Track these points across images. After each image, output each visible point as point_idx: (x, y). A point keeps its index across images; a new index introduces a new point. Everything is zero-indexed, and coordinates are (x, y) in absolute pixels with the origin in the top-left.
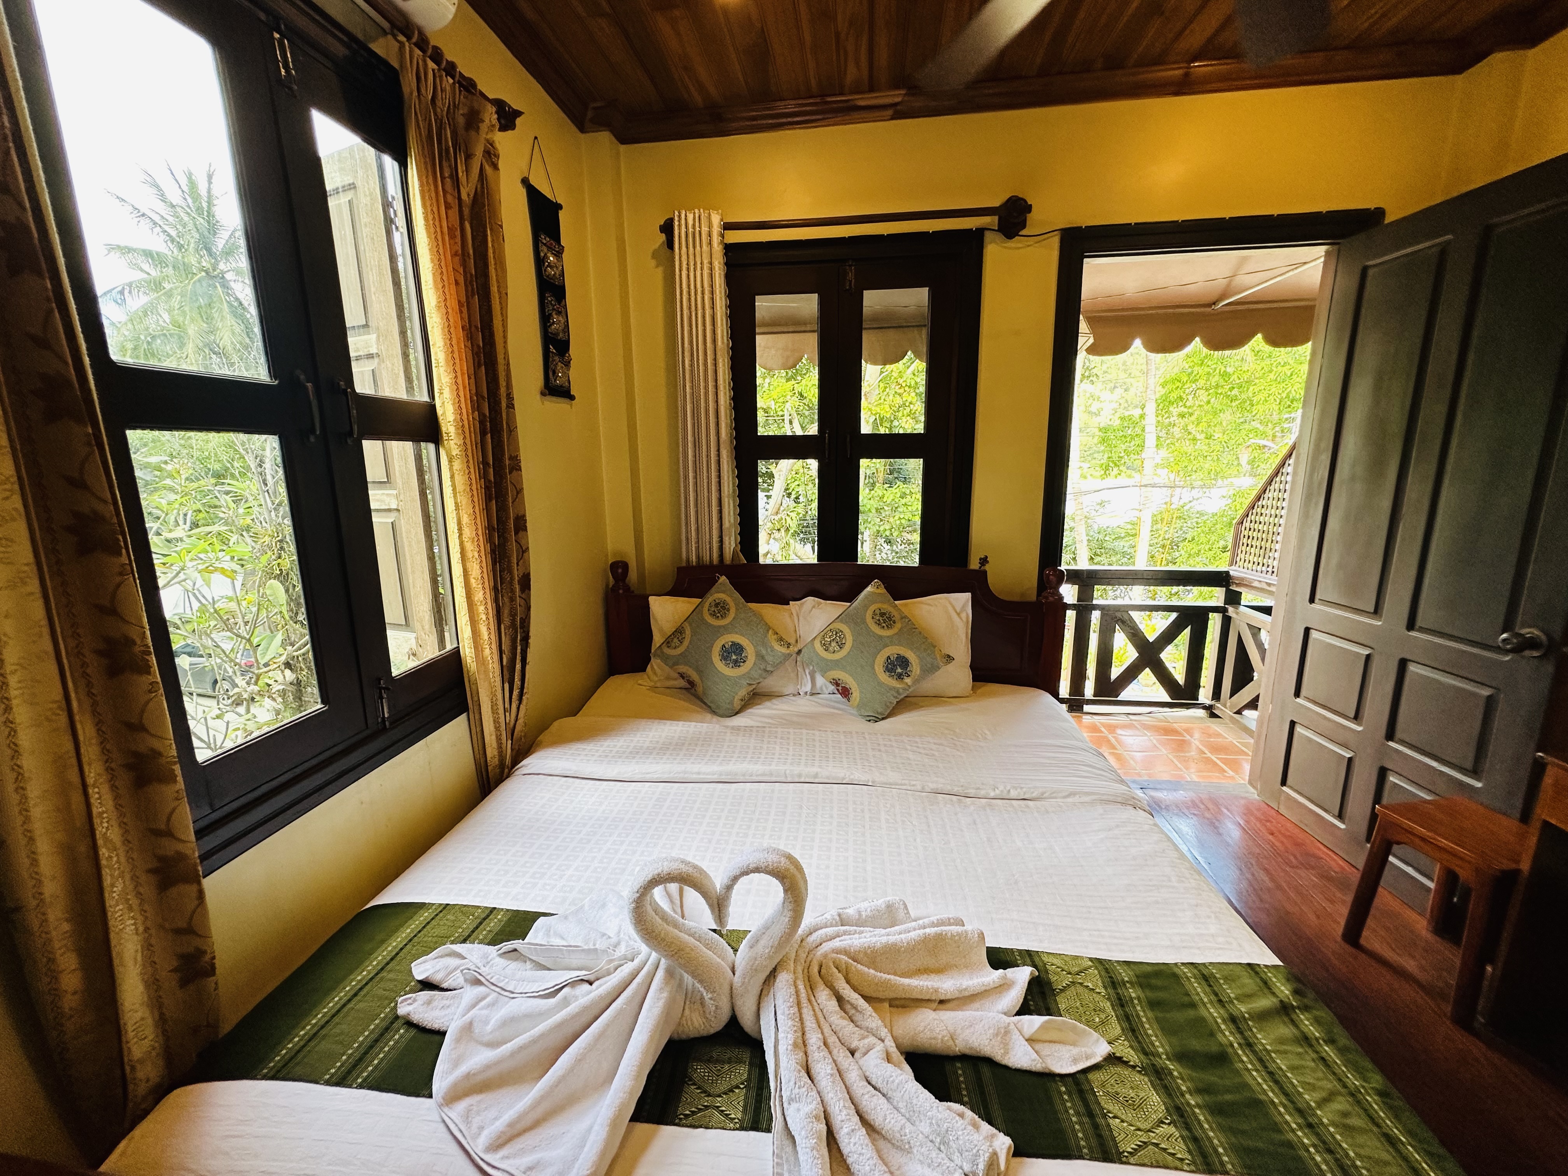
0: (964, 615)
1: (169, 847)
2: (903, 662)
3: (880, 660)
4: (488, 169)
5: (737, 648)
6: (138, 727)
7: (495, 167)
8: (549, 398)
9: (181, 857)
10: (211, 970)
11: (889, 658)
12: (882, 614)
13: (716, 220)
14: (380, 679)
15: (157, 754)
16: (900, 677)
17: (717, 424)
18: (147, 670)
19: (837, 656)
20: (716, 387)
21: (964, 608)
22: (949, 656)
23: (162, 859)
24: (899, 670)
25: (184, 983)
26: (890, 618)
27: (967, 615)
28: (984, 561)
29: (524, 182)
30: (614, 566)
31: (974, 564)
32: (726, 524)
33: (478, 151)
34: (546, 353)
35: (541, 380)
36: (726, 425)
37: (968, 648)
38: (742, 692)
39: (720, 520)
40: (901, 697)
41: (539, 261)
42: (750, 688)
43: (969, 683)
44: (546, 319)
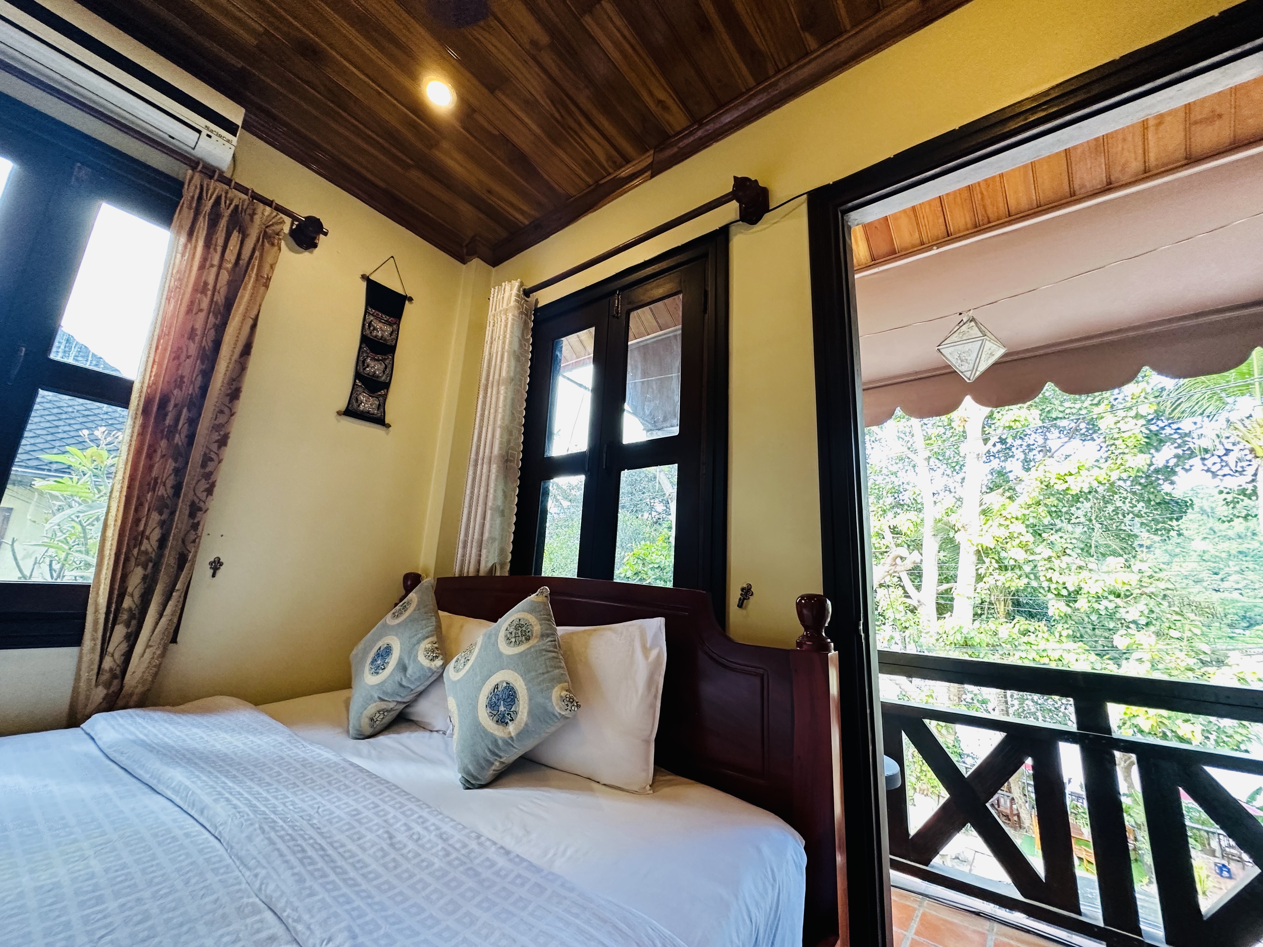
0: (654, 654)
2: (510, 696)
3: (488, 688)
7: (276, 245)
8: (349, 419)
11: (497, 686)
12: (518, 626)
13: (516, 285)
16: (502, 721)
19: (457, 677)
21: (655, 641)
22: (571, 700)
26: (524, 634)
27: (660, 653)
28: (747, 592)
29: (365, 278)
30: (407, 577)
31: (734, 595)
32: (486, 535)
33: (254, 233)
34: (354, 384)
35: (342, 404)
36: (501, 443)
37: (653, 706)
38: (372, 709)
39: (482, 534)
40: (509, 757)
41: (366, 325)
42: (383, 705)
43: (647, 770)
44: (360, 362)
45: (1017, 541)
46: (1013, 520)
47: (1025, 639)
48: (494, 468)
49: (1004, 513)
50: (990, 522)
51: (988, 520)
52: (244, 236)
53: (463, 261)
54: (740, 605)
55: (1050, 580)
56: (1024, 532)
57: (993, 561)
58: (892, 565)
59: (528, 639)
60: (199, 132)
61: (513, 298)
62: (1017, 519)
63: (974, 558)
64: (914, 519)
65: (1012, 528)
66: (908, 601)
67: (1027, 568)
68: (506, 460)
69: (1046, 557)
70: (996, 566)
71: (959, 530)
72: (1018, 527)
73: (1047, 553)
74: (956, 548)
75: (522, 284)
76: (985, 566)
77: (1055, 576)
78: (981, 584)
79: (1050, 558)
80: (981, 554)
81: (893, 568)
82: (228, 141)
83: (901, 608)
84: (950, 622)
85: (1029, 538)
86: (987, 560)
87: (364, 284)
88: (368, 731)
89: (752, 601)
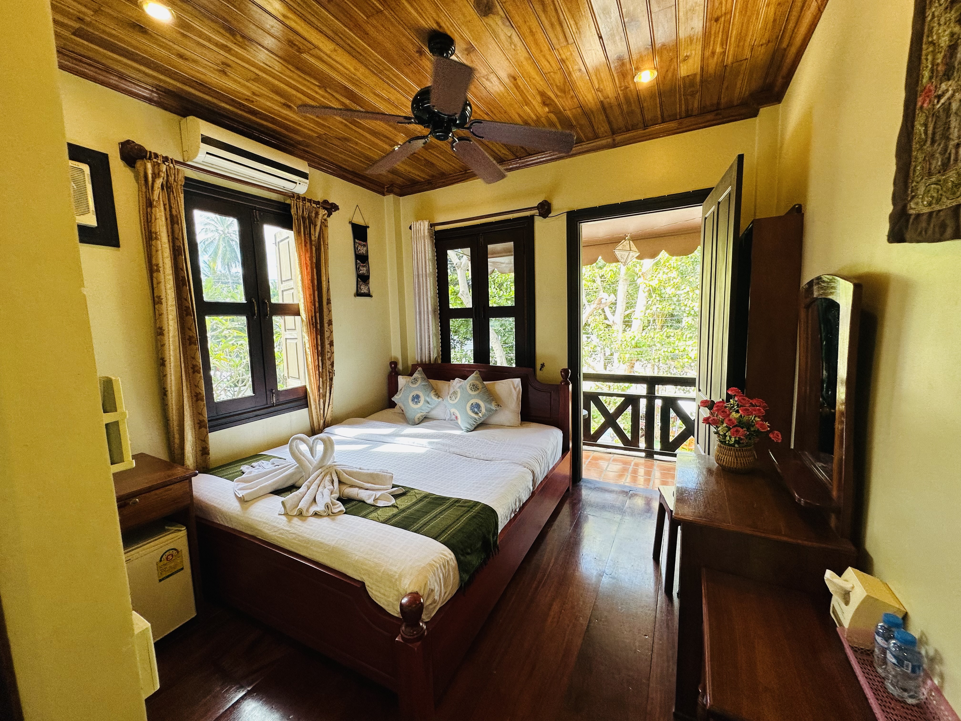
0: (517, 389)
1: (201, 418)
2: (478, 406)
3: (469, 405)
4: (323, 227)
5: (418, 397)
6: (197, 386)
7: (326, 226)
8: (357, 297)
9: (204, 421)
10: (208, 454)
11: (472, 404)
12: (473, 385)
13: (426, 223)
14: (272, 390)
15: (200, 393)
16: (476, 413)
17: (428, 305)
18: (200, 373)
19: (453, 402)
20: (427, 289)
21: (518, 385)
22: (498, 405)
23: (200, 421)
24: (476, 410)
25: (202, 455)
26: (476, 387)
27: (520, 389)
28: (543, 365)
29: (350, 222)
30: (391, 363)
31: (538, 366)
32: (431, 346)
33: (319, 224)
34: (357, 281)
35: (354, 290)
36: (431, 305)
37: (519, 404)
38: (419, 415)
39: (429, 344)
40: (479, 422)
41: (355, 249)
42: (422, 414)
43: (518, 421)
44: (357, 269)
45: (672, 282)
46: (672, 269)
47: (668, 340)
48: (430, 316)
49: (667, 264)
50: (658, 270)
51: (657, 269)
52: (315, 226)
53: (384, 195)
54: (541, 370)
55: (686, 305)
56: (676, 276)
57: (657, 295)
58: (598, 304)
59: (478, 389)
60: (296, 183)
61: (426, 231)
62: (674, 268)
63: (647, 294)
64: (615, 269)
65: (670, 275)
66: (607, 322)
67: (675, 299)
68: (434, 311)
69: (686, 292)
70: (658, 298)
71: (640, 277)
72: (674, 274)
73: (688, 289)
74: (637, 288)
75: (429, 222)
76: (652, 299)
77: (689, 303)
78: (649, 311)
79: (688, 291)
80: (652, 291)
81: (599, 306)
82: (306, 183)
83: (602, 327)
84: (629, 334)
85: (679, 280)
86: (654, 296)
87: (350, 226)
88: (417, 422)
89: (544, 369)
